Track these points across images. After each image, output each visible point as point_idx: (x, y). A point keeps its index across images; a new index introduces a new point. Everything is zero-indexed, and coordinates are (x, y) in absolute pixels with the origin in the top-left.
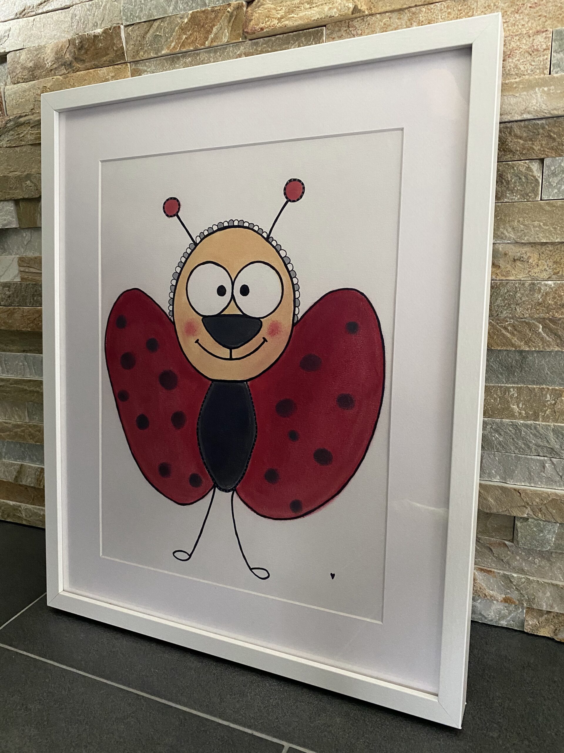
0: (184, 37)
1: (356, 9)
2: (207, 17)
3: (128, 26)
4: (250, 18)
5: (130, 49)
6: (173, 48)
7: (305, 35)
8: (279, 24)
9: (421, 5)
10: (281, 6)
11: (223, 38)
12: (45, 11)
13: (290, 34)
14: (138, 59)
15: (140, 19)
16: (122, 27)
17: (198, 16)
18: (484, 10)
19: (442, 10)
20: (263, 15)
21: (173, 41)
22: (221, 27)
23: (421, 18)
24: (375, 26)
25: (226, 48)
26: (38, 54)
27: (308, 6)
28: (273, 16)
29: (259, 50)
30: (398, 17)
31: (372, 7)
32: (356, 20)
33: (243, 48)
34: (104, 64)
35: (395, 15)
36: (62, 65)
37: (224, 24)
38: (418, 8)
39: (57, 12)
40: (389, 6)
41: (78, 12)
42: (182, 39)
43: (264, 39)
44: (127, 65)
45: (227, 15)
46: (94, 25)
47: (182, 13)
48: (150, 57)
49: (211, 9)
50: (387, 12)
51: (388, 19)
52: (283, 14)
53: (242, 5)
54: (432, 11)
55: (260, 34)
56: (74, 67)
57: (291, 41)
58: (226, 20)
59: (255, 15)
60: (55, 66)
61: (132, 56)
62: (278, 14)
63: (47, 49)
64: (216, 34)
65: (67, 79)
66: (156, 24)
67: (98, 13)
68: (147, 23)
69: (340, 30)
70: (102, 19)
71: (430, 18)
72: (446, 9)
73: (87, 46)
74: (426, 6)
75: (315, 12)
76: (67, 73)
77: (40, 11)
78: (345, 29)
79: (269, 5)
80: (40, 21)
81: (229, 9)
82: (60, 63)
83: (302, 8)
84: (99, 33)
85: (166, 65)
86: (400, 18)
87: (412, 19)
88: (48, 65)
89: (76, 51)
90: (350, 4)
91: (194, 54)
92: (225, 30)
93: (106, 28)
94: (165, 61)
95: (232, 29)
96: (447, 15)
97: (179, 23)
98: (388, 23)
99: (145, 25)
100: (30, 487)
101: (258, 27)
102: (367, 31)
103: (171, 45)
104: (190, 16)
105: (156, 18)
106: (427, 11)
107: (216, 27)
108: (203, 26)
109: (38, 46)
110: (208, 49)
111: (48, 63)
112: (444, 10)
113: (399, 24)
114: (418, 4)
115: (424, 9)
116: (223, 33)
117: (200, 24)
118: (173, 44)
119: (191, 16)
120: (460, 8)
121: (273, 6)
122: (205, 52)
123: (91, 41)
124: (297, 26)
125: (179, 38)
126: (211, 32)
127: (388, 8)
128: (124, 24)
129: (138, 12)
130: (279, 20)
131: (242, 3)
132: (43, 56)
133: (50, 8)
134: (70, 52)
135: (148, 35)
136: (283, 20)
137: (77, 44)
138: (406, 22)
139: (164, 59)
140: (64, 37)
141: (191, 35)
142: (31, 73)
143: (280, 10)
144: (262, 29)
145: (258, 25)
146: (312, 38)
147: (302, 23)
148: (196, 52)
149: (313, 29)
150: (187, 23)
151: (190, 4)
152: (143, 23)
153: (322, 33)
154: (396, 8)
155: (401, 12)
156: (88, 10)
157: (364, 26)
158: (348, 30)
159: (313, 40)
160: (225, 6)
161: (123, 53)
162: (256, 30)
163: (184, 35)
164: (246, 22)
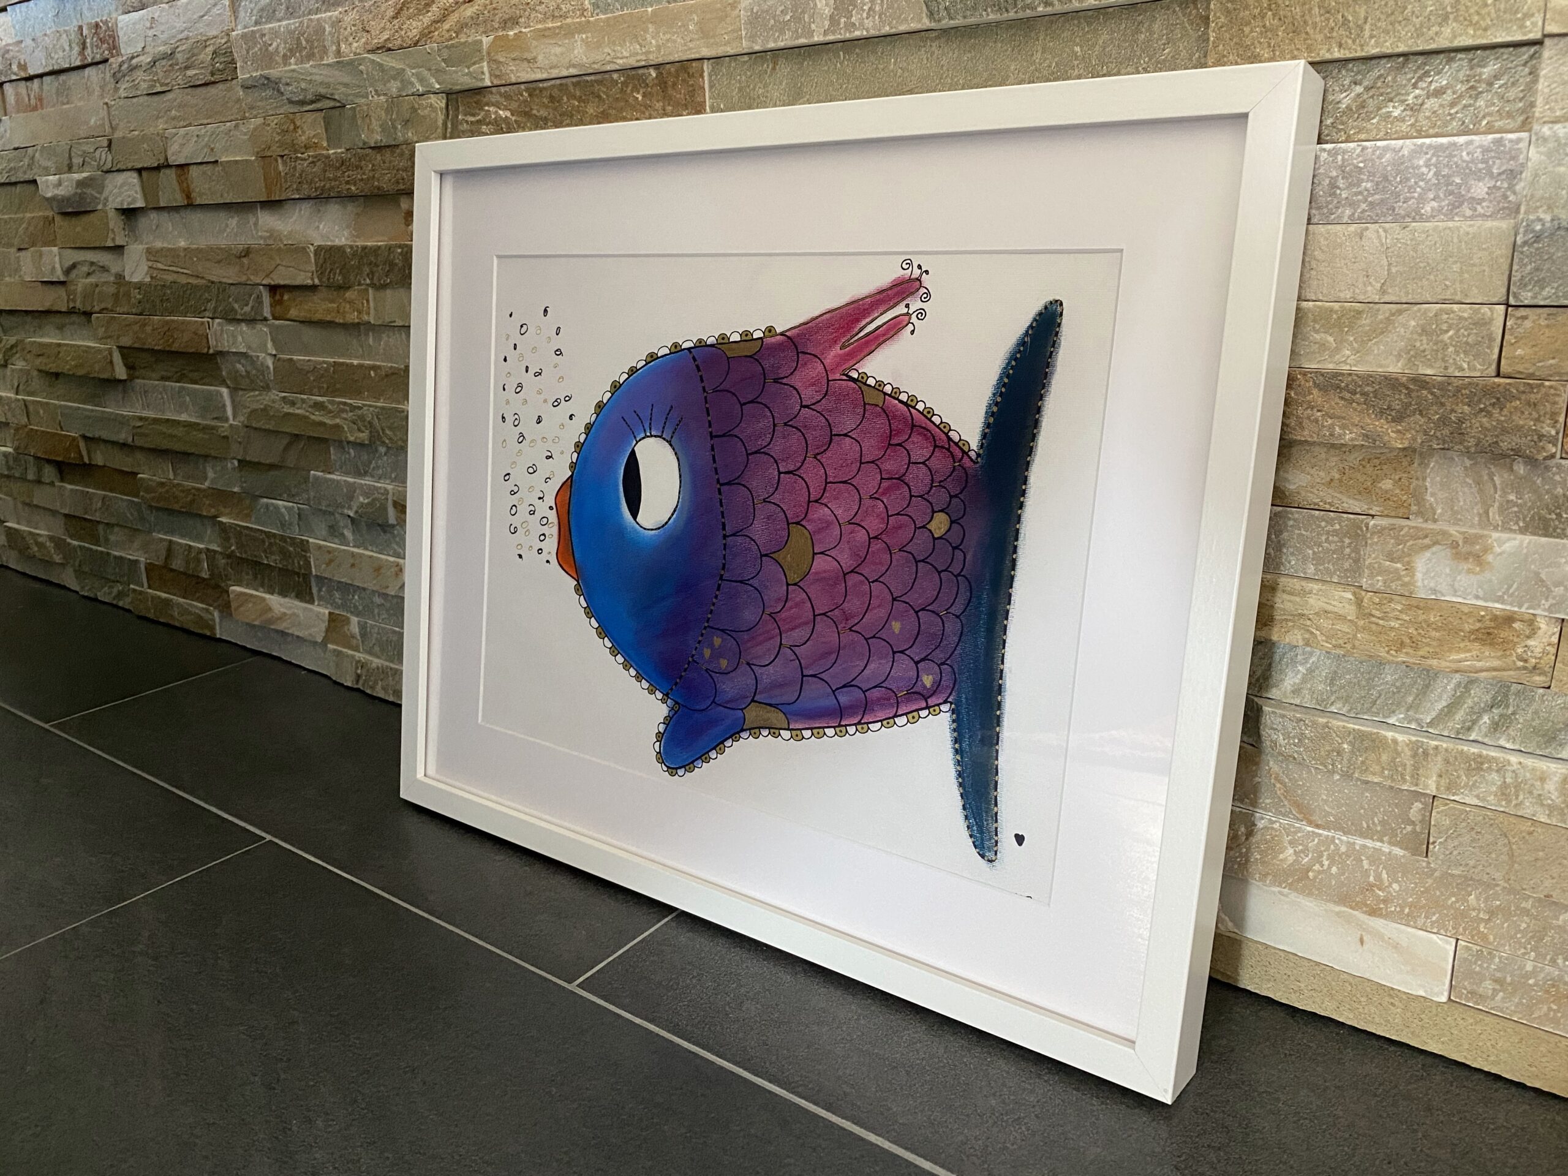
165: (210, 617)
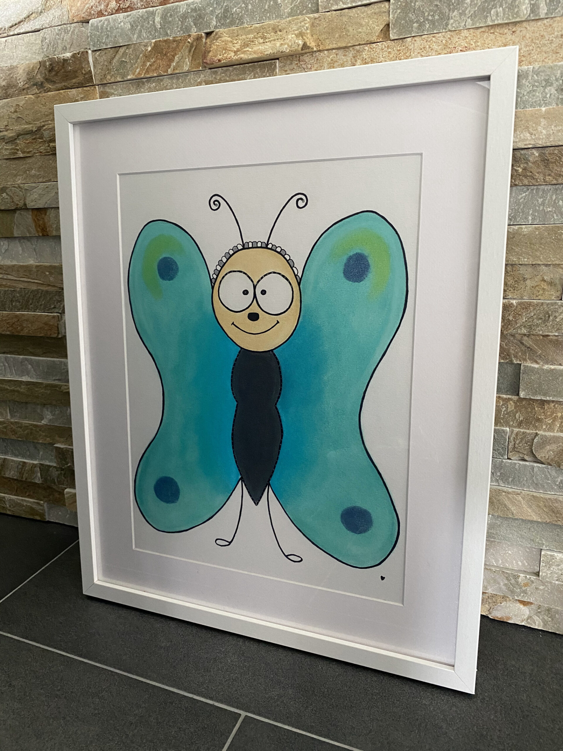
0: (148, 64)
1: (305, 46)
2: (169, 47)
3: (96, 51)
4: (209, 50)
5: (98, 73)
6: (137, 74)
7: (260, 66)
8: (235, 57)
9: (364, 44)
10: (237, 40)
11: (185, 66)
12: (16, 33)
13: (246, 65)
14: (105, 82)
15: (107, 45)
16: (90, 52)
17: (160, 45)
18: (420, 51)
19: (383, 49)
20: (221, 48)
21: (137, 68)
22: (183, 56)
23: (364, 55)
24: (323, 61)
25: (187, 76)
26: (10, 74)
27: (261, 41)
28: (229, 49)
29: (218, 78)
30: (344, 53)
31: (319, 44)
32: (306, 55)
33: (203, 76)
34: (73, 86)
35: (340, 52)
36: (34, 85)
37: (185, 54)
38: (362, 46)
39: (28, 34)
40: (336, 44)
41: (48, 35)
42: (146, 66)
43: (223, 68)
44: (95, 88)
45: (187, 47)
46: (63, 49)
47: (145, 41)
48: (116, 81)
49: (173, 39)
50: (333, 49)
51: (335, 56)
52: (239, 47)
53: (201, 37)
54: (374, 49)
55: (219, 64)
56: (45, 87)
57: (247, 72)
58: (187, 50)
59: (214, 47)
60: (27, 86)
61: (99, 79)
62: (234, 47)
63: (19, 69)
64: (178, 62)
65: (39, 99)
66: (122, 50)
67: (67, 37)
68: (113, 49)
69: (291, 64)
70: (70, 44)
71: (372, 56)
72: (386, 48)
73: (56, 69)
74: (368, 45)
75: (267, 47)
76: (39, 93)
77: (11, 33)
78: (296, 63)
79: (226, 38)
80: (12, 43)
81: (189, 40)
82: (32, 83)
83: (257, 43)
84: (68, 57)
85: (132, 89)
86: (346, 55)
87: (357, 57)
88: (20, 84)
89: (47, 73)
90: (299, 41)
91: (158, 79)
92: (186, 59)
93: (75, 52)
94: (131, 85)
95: (192, 58)
96: (387, 54)
97: (143, 51)
98: (335, 59)
99: (112, 51)
100: (13, 479)
101: (216, 59)
102: (316, 66)
103: (136, 71)
104: (153, 45)
105: (121, 45)
106: (370, 50)
107: (177, 56)
108: (165, 54)
109: (11, 66)
110: (171, 76)
111: (20, 83)
112: (385, 50)
113: (345, 60)
114: (361, 43)
115: (367, 48)
116: (184, 61)
117: (162, 52)
118: (138, 70)
119: (155, 45)
120: (399, 48)
121: (229, 39)
122: (168, 78)
123: (61, 64)
124: (251, 59)
125: (144, 65)
126: (173, 61)
127: (335, 46)
128: (92, 49)
129: (104, 38)
130: (235, 52)
131: (202, 34)
132: (16, 76)
133: (22, 31)
134: (41, 72)
135: (115, 61)
136: (238, 53)
137: (48, 66)
138: (351, 59)
139: (130, 83)
140: (35, 58)
141: (154, 62)
142: (4, 91)
143: (236, 43)
144: (219, 61)
145: (215, 56)
146: (266, 70)
147: (257, 56)
148: (160, 78)
149: (267, 62)
150: (150, 51)
151: (153, 34)
152: (110, 49)
153: (275, 66)
154: (341, 46)
155: (347, 49)
156: (57, 34)
157: (313, 61)
158: (299, 64)
159: (267, 71)
160: (186, 36)
161: (92, 76)
162: (214, 61)
163: (148, 62)
164: (205, 53)
165: (41, 508)
